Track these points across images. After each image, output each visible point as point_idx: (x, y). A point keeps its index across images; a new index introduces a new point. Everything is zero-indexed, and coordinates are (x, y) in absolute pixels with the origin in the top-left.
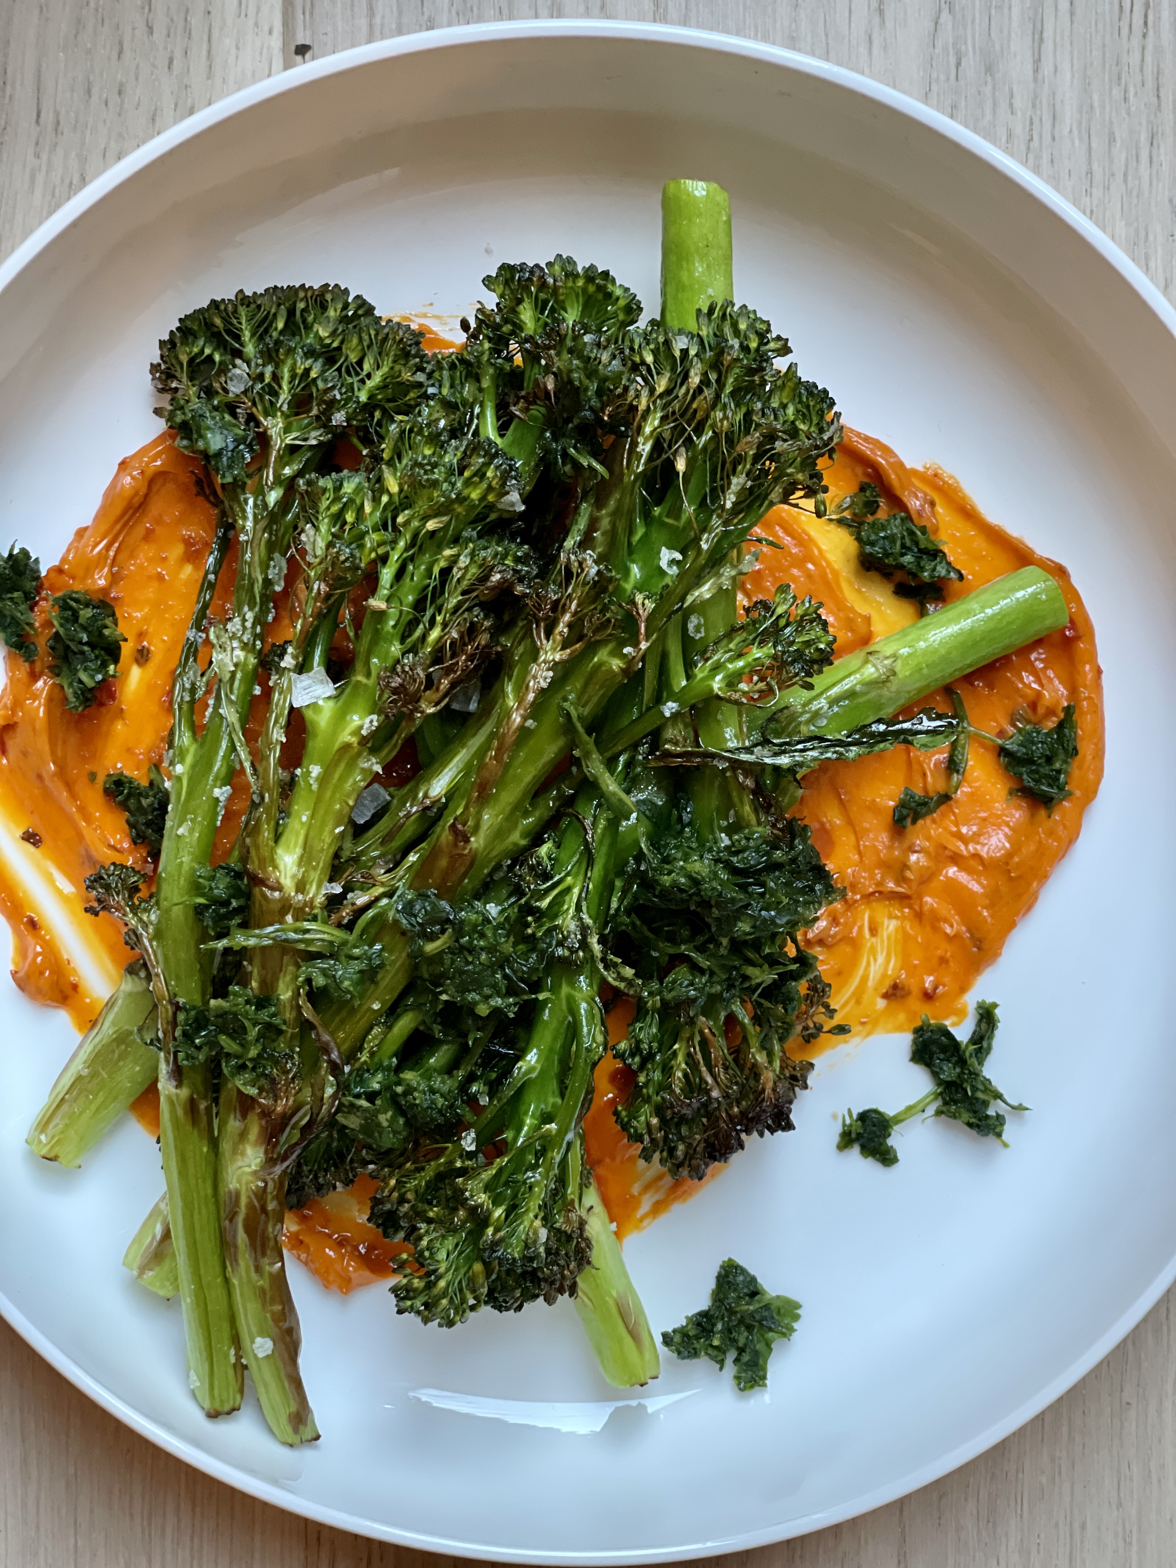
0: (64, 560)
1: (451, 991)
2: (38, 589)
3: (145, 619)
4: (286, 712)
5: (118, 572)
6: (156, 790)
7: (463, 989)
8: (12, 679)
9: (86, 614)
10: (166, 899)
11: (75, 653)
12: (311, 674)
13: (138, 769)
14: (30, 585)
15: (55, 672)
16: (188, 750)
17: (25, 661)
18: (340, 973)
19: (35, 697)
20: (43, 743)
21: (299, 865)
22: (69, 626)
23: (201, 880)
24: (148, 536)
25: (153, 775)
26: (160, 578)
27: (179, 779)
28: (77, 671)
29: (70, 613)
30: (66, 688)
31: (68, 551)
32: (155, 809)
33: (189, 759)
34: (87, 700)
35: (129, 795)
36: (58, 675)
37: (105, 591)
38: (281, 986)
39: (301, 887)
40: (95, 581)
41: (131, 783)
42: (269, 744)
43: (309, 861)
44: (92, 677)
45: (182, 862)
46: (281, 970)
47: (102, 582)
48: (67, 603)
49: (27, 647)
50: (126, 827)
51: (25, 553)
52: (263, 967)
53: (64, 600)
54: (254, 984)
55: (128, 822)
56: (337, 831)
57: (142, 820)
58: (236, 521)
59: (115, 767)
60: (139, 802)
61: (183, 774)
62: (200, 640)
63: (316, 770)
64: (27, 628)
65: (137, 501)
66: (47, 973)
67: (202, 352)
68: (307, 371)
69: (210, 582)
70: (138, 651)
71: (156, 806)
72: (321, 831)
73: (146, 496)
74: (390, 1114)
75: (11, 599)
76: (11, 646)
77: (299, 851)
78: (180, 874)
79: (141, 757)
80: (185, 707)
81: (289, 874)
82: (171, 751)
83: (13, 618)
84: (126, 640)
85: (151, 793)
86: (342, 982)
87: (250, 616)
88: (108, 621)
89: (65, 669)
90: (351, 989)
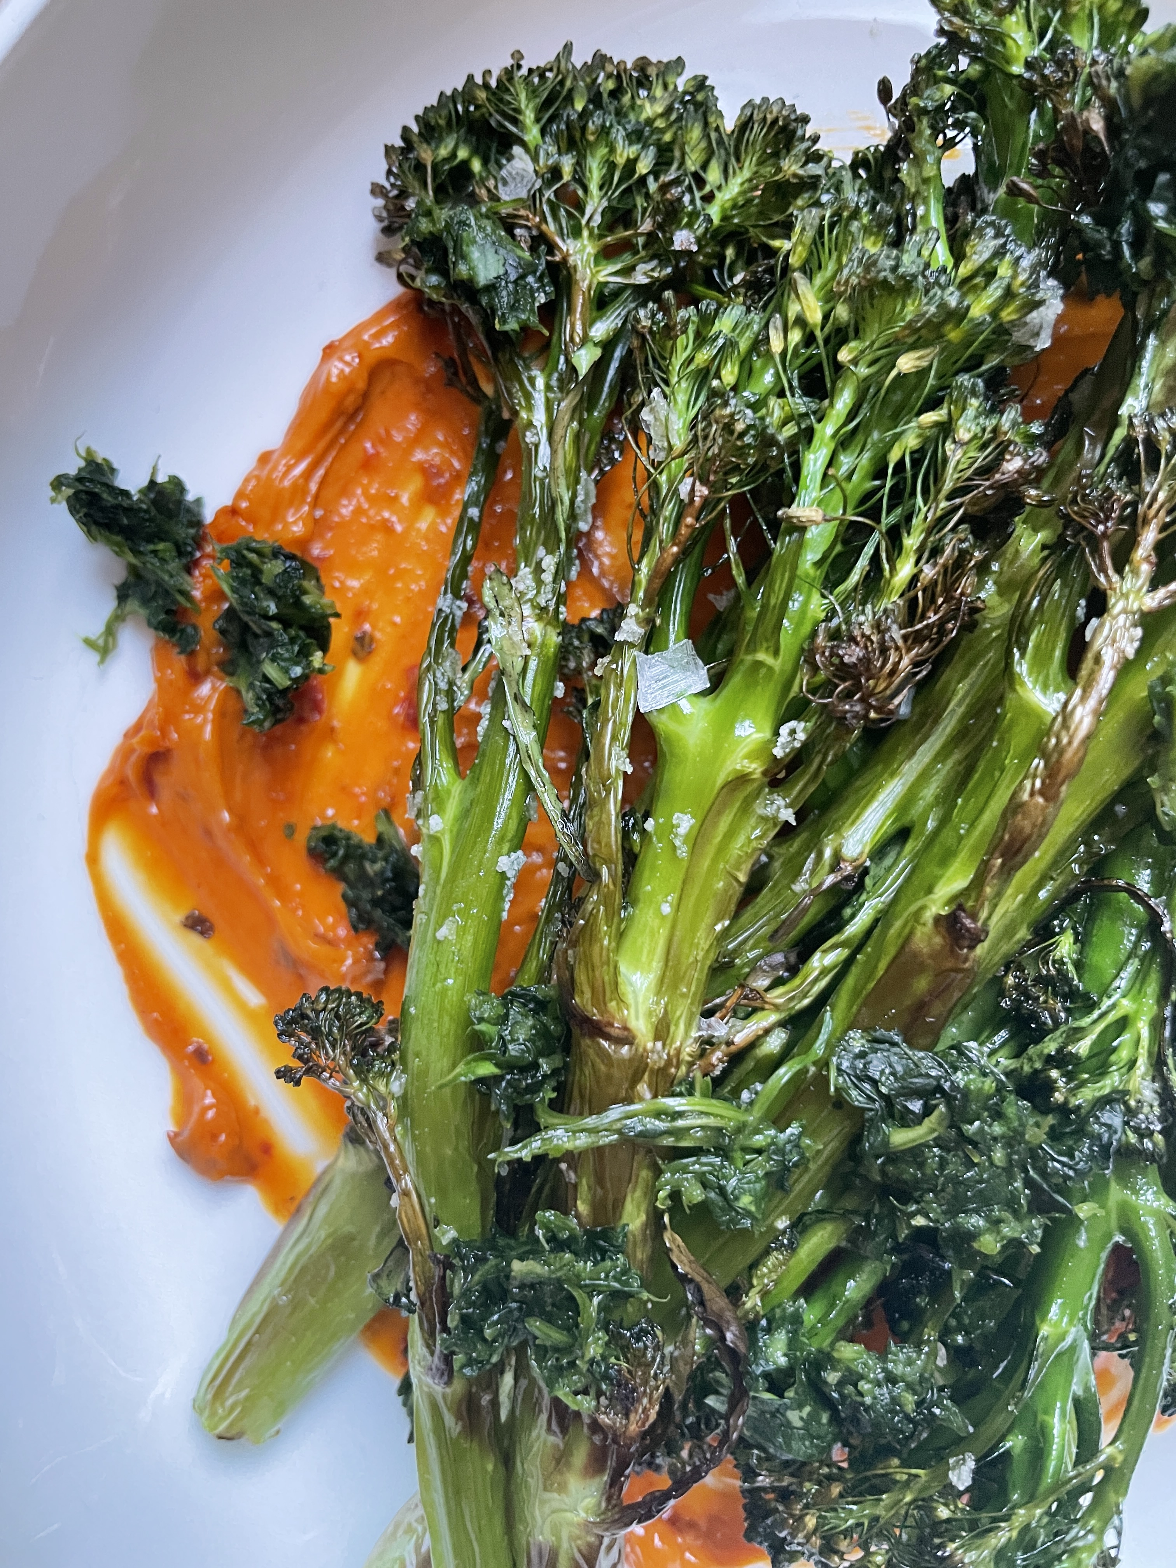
0: (240, 495)
1: (936, 1210)
2: (199, 542)
3: (365, 591)
4: (630, 719)
5: (323, 518)
6: (387, 850)
7: (956, 1207)
8: (159, 681)
9: (273, 568)
10: (417, 1055)
11: (256, 636)
12: (665, 654)
13: (358, 817)
14: (184, 533)
15: (228, 668)
16: (449, 792)
17: (181, 653)
18: (733, 1182)
19: (198, 709)
20: (210, 778)
21: (658, 993)
22: (246, 592)
23: (483, 1027)
24: (368, 464)
25: (382, 827)
26: (386, 527)
27: (435, 840)
28: (260, 662)
29: (249, 572)
30: (244, 693)
31: (247, 480)
32: (387, 880)
33: (452, 807)
34: (276, 710)
35: (346, 858)
36: (231, 674)
37: (304, 543)
38: (629, 1207)
39: (662, 1032)
40: (286, 525)
41: (348, 838)
42: (605, 781)
43: (675, 986)
44: (286, 671)
45: (445, 990)
46: (629, 1182)
47: (298, 529)
48: (244, 557)
49: (183, 631)
50: (343, 906)
51: (177, 484)
52: (600, 1180)
53: (238, 552)
54: (582, 1207)
55: (344, 897)
56: (719, 927)
57: (366, 895)
58: (515, 413)
59: (323, 817)
60: (362, 868)
61: (443, 832)
62: (459, 614)
63: (685, 823)
64: (181, 599)
65: (351, 401)
66: (223, 1137)
67: (454, 155)
68: (631, 164)
69: (471, 520)
70: (357, 639)
71: (389, 874)
72: (693, 929)
73: (365, 396)
74: (807, 1409)
75: (155, 552)
76: (156, 629)
77: (657, 965)
78: (442, 1009)
79: (363, 799)
80: (440, 720)
81: (642, 1009)
82: (420, 794)
83: (159, 584)
84: (337, 615)
85: (380, 854)
86: (737, 1199)
87: (549, 563)
88: (309, 584)
89: (242, 662)
90: (753, 1208)
